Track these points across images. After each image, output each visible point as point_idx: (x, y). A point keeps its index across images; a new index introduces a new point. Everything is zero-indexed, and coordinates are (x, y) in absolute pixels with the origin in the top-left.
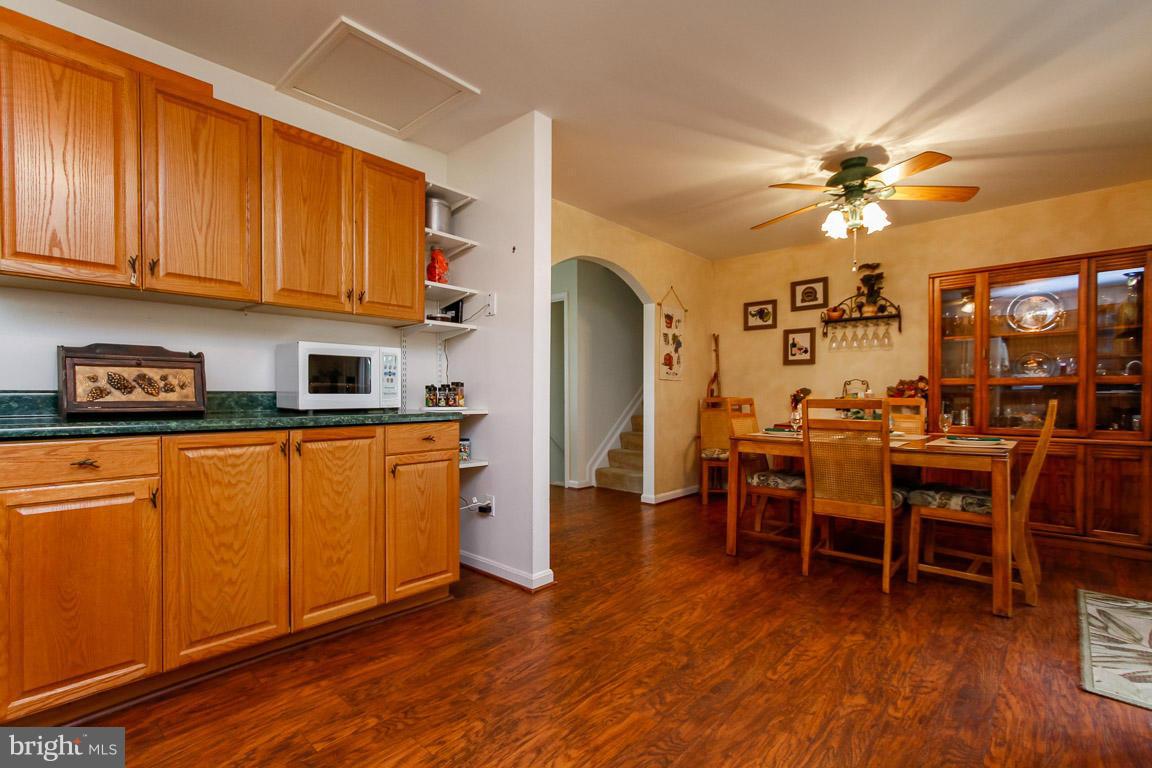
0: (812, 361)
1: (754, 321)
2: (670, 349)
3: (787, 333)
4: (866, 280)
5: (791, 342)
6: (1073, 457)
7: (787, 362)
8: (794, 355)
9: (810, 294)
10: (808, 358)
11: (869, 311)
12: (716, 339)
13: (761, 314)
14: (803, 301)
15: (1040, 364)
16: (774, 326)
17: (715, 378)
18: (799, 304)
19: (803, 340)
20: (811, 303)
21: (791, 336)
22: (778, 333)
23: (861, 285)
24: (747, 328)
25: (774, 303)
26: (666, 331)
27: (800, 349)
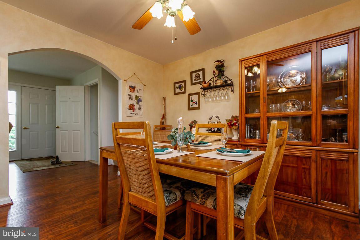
0: (198, 108)
1: (178, 91)
2: (134, 102)
3: (189, 95)
4: (217, 67)
5: (191, 99)
6: (310, 158)
7: (190, 109)
8: (192, 105)
9: (198, 77)
10: (197, 106)
11: (219, 82)
12: (164, 99)
13: (180, 87)
14: (195, 80)
15: (293, 105)
16: (184, 92)
17: (164, 117)
18: (194, 82)
19: (195, 98)
20: (198, 81)
21: (191, 97)
22: (186, 96)
23: (215, 70)
24: (175, 94)
25: (184, 81)
26: (130, 93)
27: (194, 102)
